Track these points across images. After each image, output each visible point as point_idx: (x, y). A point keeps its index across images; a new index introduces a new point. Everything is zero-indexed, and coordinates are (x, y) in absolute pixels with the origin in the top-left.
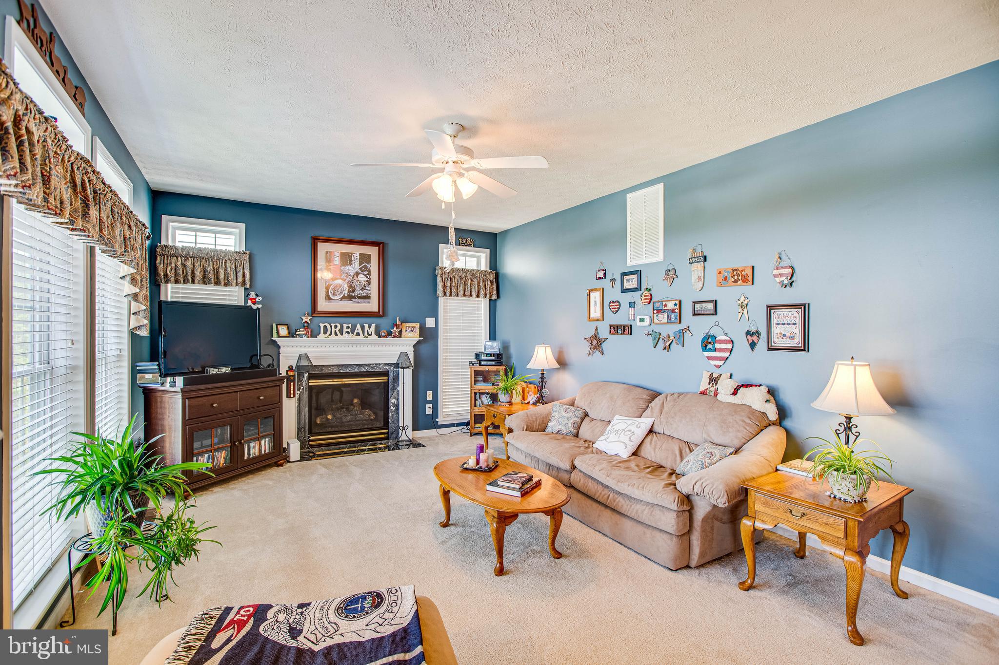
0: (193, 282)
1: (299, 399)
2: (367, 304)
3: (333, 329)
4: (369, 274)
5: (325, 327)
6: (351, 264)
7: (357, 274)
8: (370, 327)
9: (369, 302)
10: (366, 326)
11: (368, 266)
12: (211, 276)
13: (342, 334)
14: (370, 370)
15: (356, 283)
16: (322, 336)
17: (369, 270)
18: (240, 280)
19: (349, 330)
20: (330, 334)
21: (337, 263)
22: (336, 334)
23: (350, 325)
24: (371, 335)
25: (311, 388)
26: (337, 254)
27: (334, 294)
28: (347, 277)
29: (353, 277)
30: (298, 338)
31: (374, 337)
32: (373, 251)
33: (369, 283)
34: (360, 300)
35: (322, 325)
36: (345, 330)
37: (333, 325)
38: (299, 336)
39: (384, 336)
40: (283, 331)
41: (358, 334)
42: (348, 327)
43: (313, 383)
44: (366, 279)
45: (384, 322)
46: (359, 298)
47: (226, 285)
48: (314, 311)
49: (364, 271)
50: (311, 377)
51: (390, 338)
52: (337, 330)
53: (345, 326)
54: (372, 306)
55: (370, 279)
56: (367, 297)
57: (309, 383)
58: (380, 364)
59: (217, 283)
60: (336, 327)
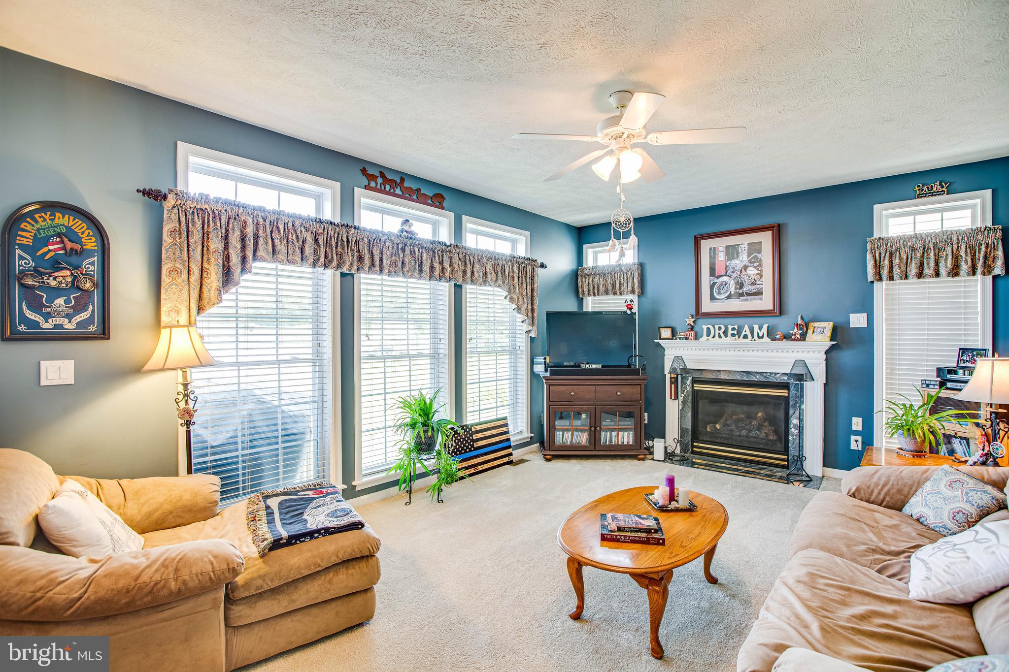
0: (598, 295)
1: (684, 402)
2: (758, 302)
3: (717, 332)
4: (760, 265)
5: (708, 328)
6: (738, 257)
7: (745, 268)
8: (760, 328)
9: (761, 299)
10: (756, 327)
11: (759, 256)
12: (610, 288)
13: (726, 336)
14: (762, 379)
15: (744, 278)
16: (705, 337)
17: (761, 260)
18: (630, 288)
19: (735, 332)
20: (714, 337)
21: (722, 259)
22: (720, 337)
23: (736, 327)
24: (762, 337)
25: (696, 395)
26: (722, 249)
27: (719, 293)
28: (733, 272)
29: (741, 272)
30: (678, 340)
31: (766, 340)
32: (765, 239)
33: (761, 276)
34: (749, 298)
35: (705, 327)
36: (730, 332)
37: (717, 327)
38: (680, 338)
39: (779, 340)
40: (666, 333)
41: (745, 337)
42: (733, 329)
43: (697, 387)
44: (757, 272)
45: (784, 324)
46: (748, 294)
47: (621, 294)
48: (698, 314)
49: (754, 262)
50: (695, 381)
51: (785, 342)
52: (721, 332)
53: (730, 327)
54: (766, 302)
55: (761, 271)
56: (759, 293)
57: (693, 387)
58: (776, 374)
59: (615, 294)
60: (720, 328)
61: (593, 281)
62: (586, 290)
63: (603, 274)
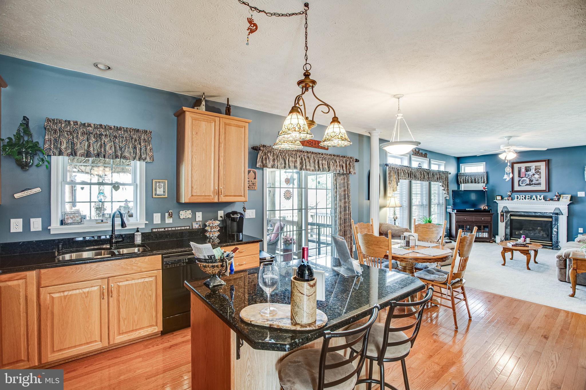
0: (468, 183)
1: (506, 223)
2: (539, 187)
3: (521, 197)
4: (540, 174)
5: (517, 196)
6: (530, 171)
7: (534, 175)
8: (540, 196)
9: (540, 186)
10: (538, 196)
11: (540, 171)
12: (473, 181)
13: (525, 199)
14: (541, 215)
15: (533, 178)
16: (516, 199)
17: (540, 172)
18: (483, 181)
19: (529, 198)
20: (520, 199)
21: (524, 171)
22: (522, 199)
23: (530, 196)
24: (541, 200)
25: (511, 220)
26: (524, 168)
27: (522, 183)
28: (528, 176)
29: (532, 176)
30: (504, 201)
31: (543, 200)
32: (543, 164)
33: (540, 178)
34: (535, 185)
35: (516, 196)
36: (527, 198)
37: (521, 196)
38: (505, 200)
39: (548, 201)
40: (499, 198)
41: (534, 199)
42: (528, 197)
43: (512, 218)
44: (539, 176)
45: (549, 195)
46: (535, 184)
47: (478, 183)
48: (513, 191)
49: (537, 173)
50: (511, 215)
51: (551, 201)
52: (523, 198)
53: (527, 196)
54: (543, 187)
55: (541, 176)
56: (540, 184)
57: (510, 217)
58: (547, 213)
59: (476, 183)
60: (522, 196)
61: (465, 178)
62: (462, 181)
63: (471, 175)
